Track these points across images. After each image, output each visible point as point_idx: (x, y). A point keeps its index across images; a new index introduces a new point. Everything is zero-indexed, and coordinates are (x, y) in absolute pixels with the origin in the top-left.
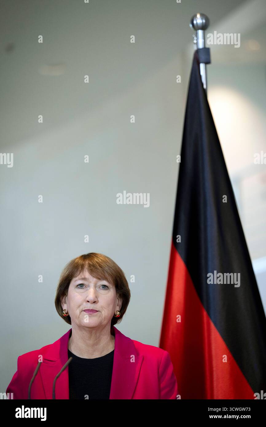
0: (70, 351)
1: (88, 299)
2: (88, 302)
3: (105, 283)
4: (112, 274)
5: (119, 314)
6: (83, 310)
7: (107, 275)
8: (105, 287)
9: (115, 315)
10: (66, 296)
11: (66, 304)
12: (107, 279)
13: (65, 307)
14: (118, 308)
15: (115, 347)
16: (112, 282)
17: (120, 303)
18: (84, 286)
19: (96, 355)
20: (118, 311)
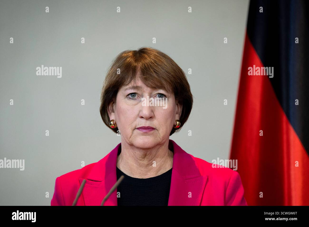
0: (119, 168)
1: (141, 115)
2: (142, 117)
3: (162, 91)
4: (170, 82)
5: (179, 124)
6: (137, 127)
7: (164, 82)
8: (161, 95)
9: (174, 126)
10: (114, 103)
11: (114, 112)
12: (165, 87)
13: (112, 117)
14: (177, 117)
15: (174, 164)
16: (171, 90)
17: (180, 110)
18: (137, 96)
19: (151, 175)
20: (178, 121)
